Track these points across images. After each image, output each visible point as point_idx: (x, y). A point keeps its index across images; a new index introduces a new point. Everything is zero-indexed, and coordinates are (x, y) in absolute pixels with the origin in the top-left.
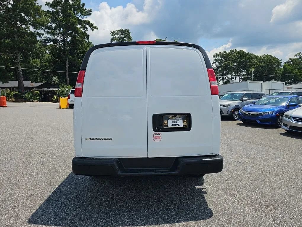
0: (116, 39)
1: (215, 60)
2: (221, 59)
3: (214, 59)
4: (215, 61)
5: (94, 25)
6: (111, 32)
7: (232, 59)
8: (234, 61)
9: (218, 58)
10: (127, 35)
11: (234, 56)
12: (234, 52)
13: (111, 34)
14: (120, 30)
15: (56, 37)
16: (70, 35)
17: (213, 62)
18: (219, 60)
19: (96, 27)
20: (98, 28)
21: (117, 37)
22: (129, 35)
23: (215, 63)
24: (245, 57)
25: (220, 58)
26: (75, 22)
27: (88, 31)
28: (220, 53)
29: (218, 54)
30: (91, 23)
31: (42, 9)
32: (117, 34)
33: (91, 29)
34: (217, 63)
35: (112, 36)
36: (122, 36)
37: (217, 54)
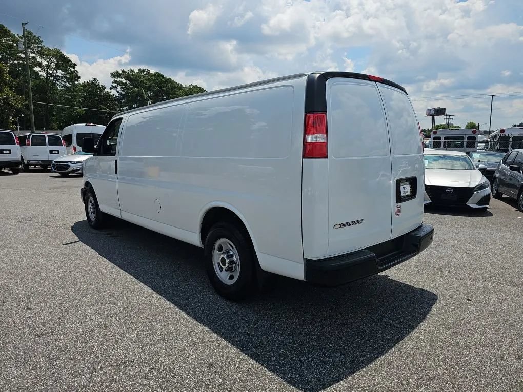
1: (115, 82)
2: (126, 83)
3: (113, 80)
4: (116, 84)
7: (146, 84)
8: (148, 89)
9: (120, 80)
11: (148, 80)
12: (145, 73)
17: (112, 86)
18: (123, 84)
23: (116, 87)
24: (165, 85)
25: (124, 81)
28: (124, 72)
29: (120, 72)
34: (119, 88)
37: (118, 71)
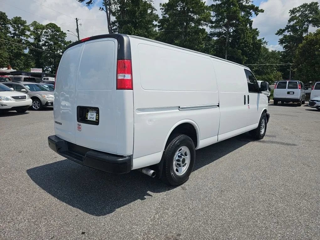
0: (296, 19)
5: (260, 9)
6: (290, 11)
10: (313, 10)
13: (289, 13)
14: (304, 6)
15: (220, 30)
16: (232, 25)
19: (262, 9)
20: (264, 11)
21: (298, 15)
22: (317, 9)
26: (237, 10)
27: (252, 16)
30: (255, 7)
31: (206, 5)
32: (298, 11)
33: (255, 13)
35: (291, 15)
36: (306, 13)
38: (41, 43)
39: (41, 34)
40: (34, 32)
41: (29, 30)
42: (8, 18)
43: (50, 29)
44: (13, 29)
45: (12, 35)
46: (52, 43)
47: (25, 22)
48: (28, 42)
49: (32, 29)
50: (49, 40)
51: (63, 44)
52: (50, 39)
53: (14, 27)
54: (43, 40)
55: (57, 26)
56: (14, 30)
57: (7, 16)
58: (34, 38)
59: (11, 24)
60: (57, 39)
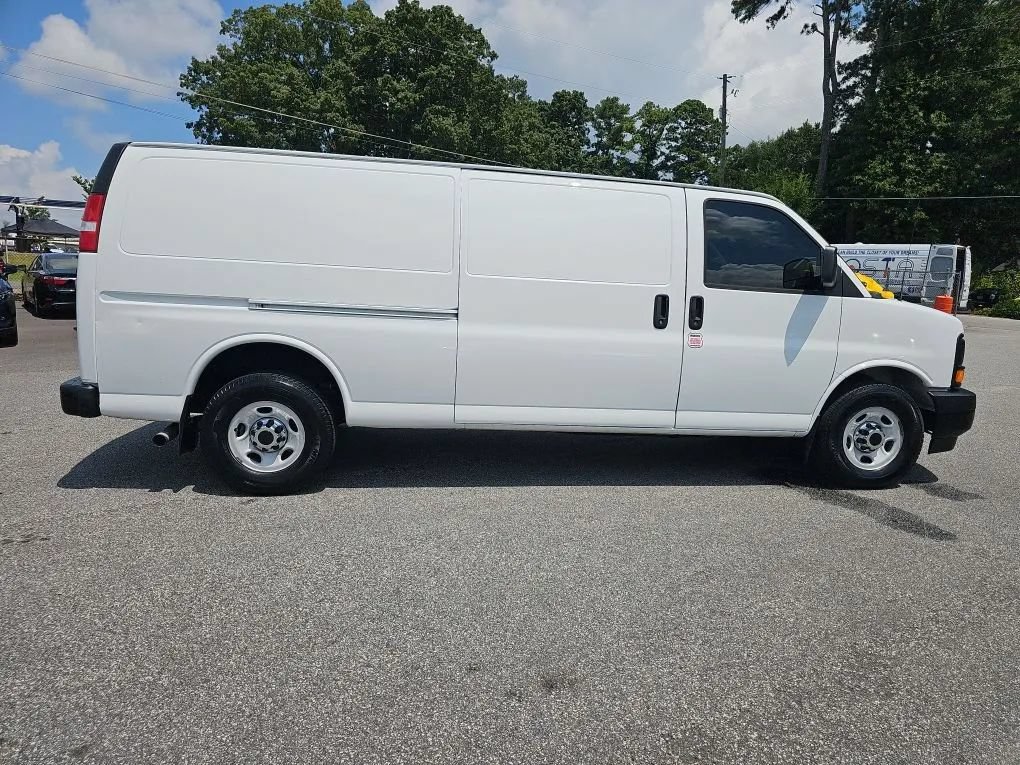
38: (656, 162)
39: (658, 138)
40: (642, 133)
41: (631, 130)
42: (589, 105)
43: (683, 119)
44: (597, 132)
45: (594, 149)
46: (683, 158)
47: (626, 109)
48: (626, 162)
49: (638, 125)
50: (676, 151)
51: (712, 159)
52: (678, 149)
53: (597, 127)
54: (663, 153)
55: (704, 106)
56: (597, 136)
57: (586, 101)
58: (642, 151)
59: (593, 120)
60: (699, 146)
